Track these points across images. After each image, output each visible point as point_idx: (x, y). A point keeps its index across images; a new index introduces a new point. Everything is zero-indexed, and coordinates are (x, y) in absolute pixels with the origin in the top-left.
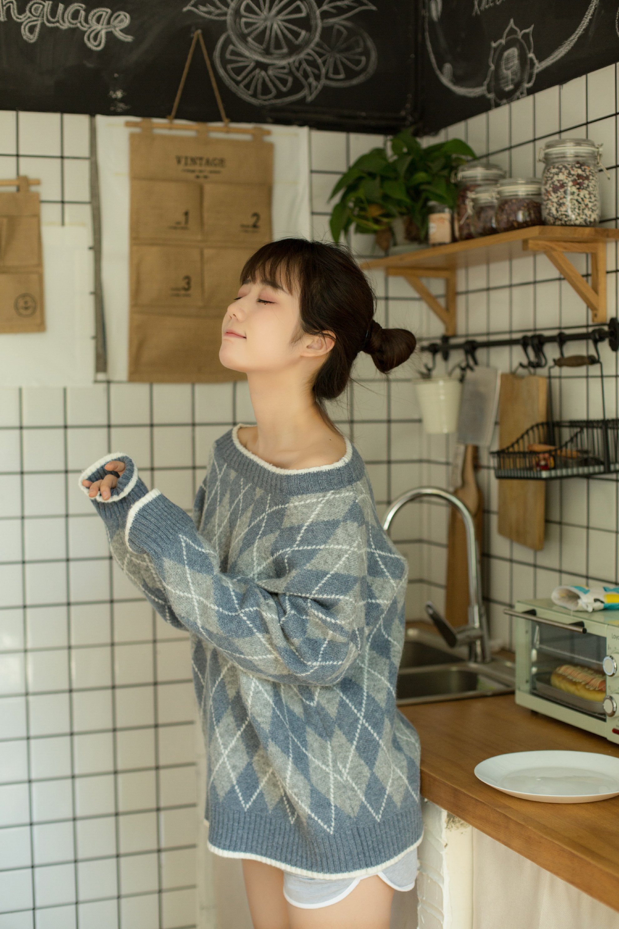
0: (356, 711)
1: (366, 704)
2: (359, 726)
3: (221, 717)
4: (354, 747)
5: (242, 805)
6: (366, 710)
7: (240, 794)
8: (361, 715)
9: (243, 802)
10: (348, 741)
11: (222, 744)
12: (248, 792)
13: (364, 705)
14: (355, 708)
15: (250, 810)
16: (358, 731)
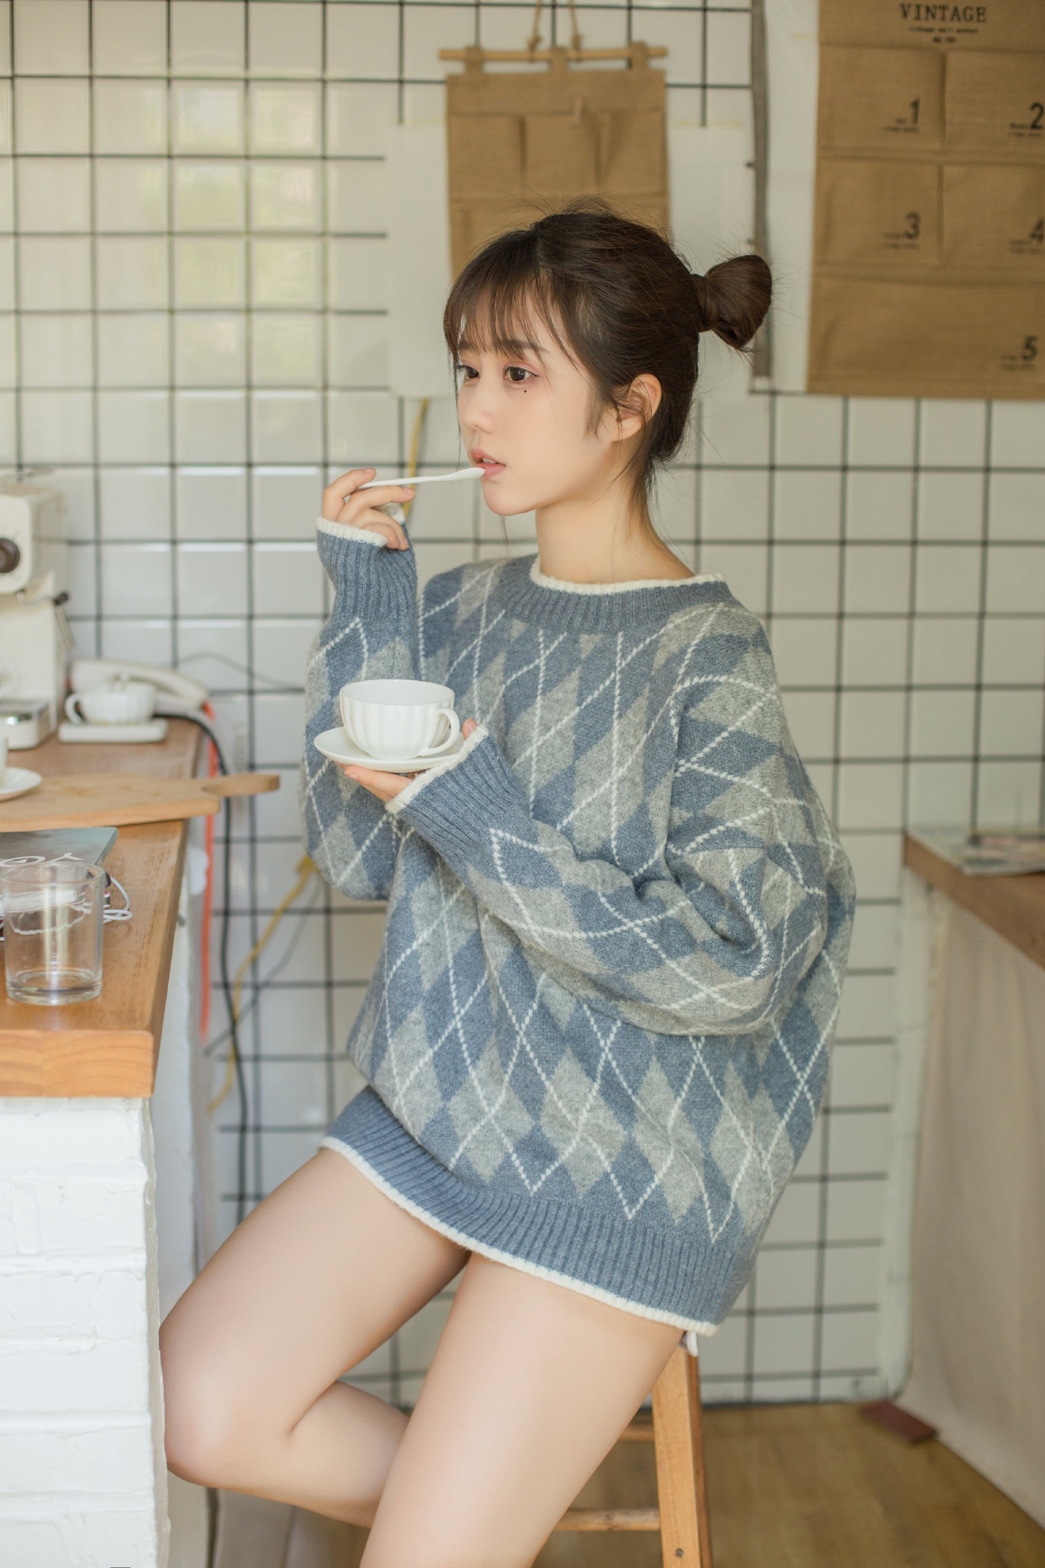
0: (795, 1068)
1: (814, 1064)
2: (797, 1094)
4: (783, 1123)
5: (523, 1185)
6: (812, 1073)
7: (521, 1169)
8: (802, 1076)
9: (525, 1180)
10: (777, 1111)
12: (536, 1165)
13: (811, 1064)
14: (795, 1063)
15: (540, 1194)
16: (794, 1100)
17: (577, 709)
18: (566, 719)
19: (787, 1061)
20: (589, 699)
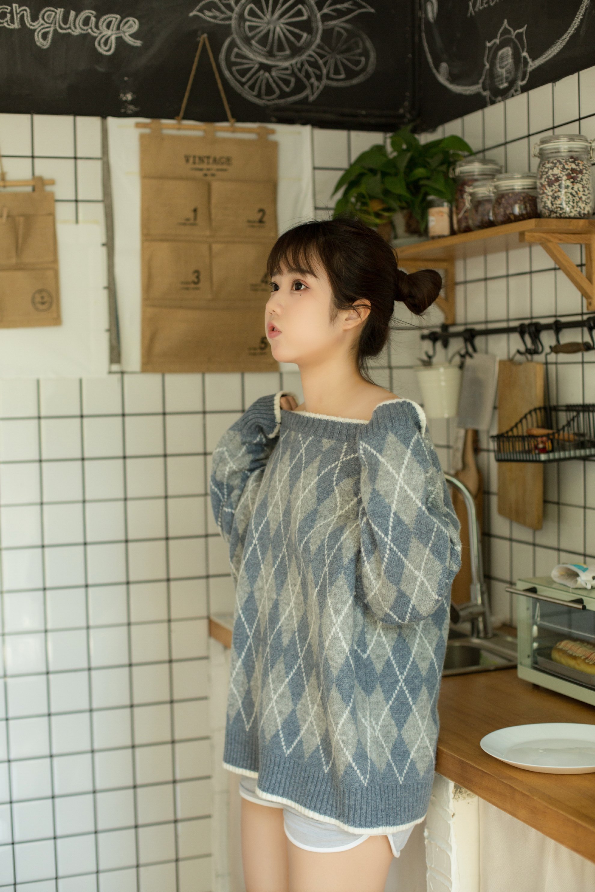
0: (398, 673)
1: (409, 669)
2: (398, 688)
3: (274, 663)
4: (388, 706)
5: (283, 750)
6: (407, 675)
7: (283, 740)
8: (402, 678)
9: (284, 747)
10: (385, 700)
11: (273, 689)
12: (290, 738)
13: (407, 670)
14: (399, 670)
15: (291, 756)
16: (396, 692)
17: (317, 478)
18: (312, 483)
19: (395, 669)
20: (323, 473)
